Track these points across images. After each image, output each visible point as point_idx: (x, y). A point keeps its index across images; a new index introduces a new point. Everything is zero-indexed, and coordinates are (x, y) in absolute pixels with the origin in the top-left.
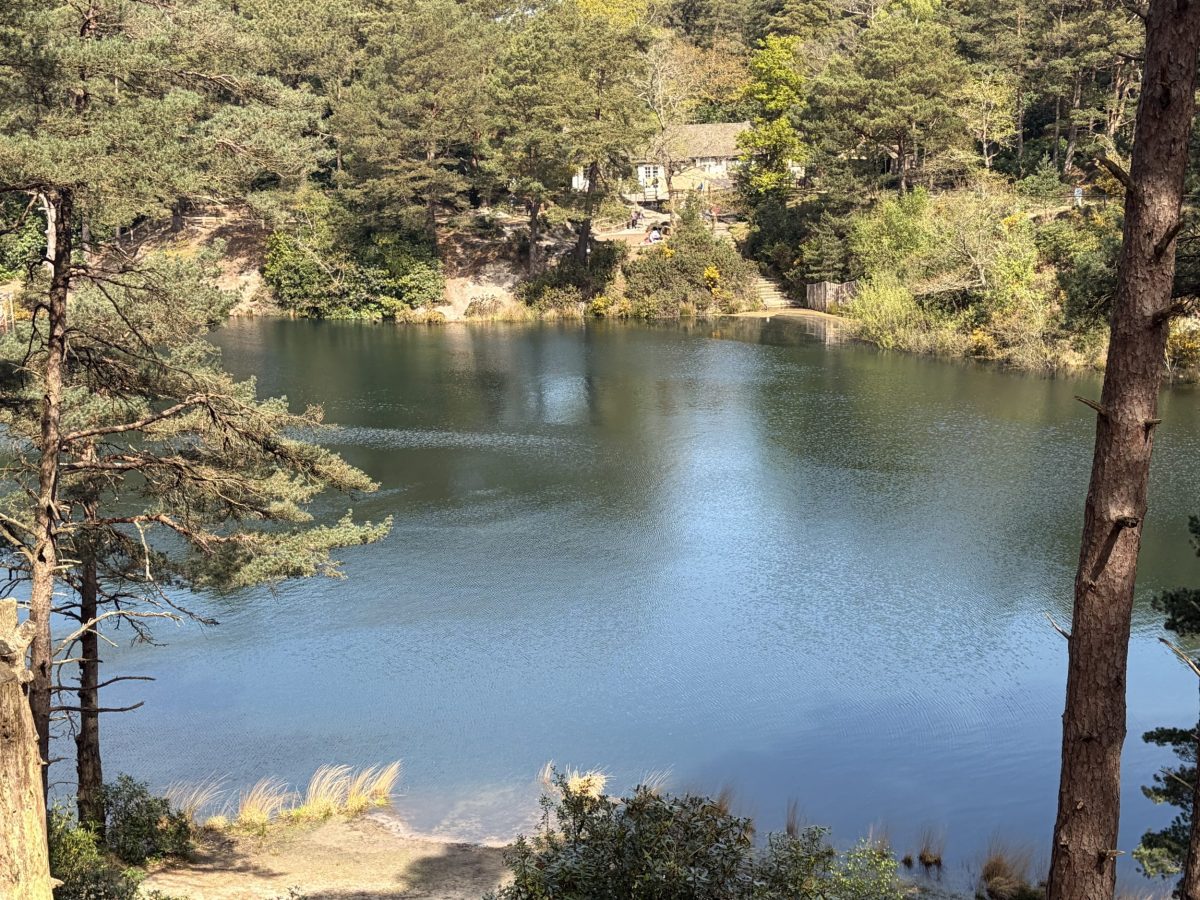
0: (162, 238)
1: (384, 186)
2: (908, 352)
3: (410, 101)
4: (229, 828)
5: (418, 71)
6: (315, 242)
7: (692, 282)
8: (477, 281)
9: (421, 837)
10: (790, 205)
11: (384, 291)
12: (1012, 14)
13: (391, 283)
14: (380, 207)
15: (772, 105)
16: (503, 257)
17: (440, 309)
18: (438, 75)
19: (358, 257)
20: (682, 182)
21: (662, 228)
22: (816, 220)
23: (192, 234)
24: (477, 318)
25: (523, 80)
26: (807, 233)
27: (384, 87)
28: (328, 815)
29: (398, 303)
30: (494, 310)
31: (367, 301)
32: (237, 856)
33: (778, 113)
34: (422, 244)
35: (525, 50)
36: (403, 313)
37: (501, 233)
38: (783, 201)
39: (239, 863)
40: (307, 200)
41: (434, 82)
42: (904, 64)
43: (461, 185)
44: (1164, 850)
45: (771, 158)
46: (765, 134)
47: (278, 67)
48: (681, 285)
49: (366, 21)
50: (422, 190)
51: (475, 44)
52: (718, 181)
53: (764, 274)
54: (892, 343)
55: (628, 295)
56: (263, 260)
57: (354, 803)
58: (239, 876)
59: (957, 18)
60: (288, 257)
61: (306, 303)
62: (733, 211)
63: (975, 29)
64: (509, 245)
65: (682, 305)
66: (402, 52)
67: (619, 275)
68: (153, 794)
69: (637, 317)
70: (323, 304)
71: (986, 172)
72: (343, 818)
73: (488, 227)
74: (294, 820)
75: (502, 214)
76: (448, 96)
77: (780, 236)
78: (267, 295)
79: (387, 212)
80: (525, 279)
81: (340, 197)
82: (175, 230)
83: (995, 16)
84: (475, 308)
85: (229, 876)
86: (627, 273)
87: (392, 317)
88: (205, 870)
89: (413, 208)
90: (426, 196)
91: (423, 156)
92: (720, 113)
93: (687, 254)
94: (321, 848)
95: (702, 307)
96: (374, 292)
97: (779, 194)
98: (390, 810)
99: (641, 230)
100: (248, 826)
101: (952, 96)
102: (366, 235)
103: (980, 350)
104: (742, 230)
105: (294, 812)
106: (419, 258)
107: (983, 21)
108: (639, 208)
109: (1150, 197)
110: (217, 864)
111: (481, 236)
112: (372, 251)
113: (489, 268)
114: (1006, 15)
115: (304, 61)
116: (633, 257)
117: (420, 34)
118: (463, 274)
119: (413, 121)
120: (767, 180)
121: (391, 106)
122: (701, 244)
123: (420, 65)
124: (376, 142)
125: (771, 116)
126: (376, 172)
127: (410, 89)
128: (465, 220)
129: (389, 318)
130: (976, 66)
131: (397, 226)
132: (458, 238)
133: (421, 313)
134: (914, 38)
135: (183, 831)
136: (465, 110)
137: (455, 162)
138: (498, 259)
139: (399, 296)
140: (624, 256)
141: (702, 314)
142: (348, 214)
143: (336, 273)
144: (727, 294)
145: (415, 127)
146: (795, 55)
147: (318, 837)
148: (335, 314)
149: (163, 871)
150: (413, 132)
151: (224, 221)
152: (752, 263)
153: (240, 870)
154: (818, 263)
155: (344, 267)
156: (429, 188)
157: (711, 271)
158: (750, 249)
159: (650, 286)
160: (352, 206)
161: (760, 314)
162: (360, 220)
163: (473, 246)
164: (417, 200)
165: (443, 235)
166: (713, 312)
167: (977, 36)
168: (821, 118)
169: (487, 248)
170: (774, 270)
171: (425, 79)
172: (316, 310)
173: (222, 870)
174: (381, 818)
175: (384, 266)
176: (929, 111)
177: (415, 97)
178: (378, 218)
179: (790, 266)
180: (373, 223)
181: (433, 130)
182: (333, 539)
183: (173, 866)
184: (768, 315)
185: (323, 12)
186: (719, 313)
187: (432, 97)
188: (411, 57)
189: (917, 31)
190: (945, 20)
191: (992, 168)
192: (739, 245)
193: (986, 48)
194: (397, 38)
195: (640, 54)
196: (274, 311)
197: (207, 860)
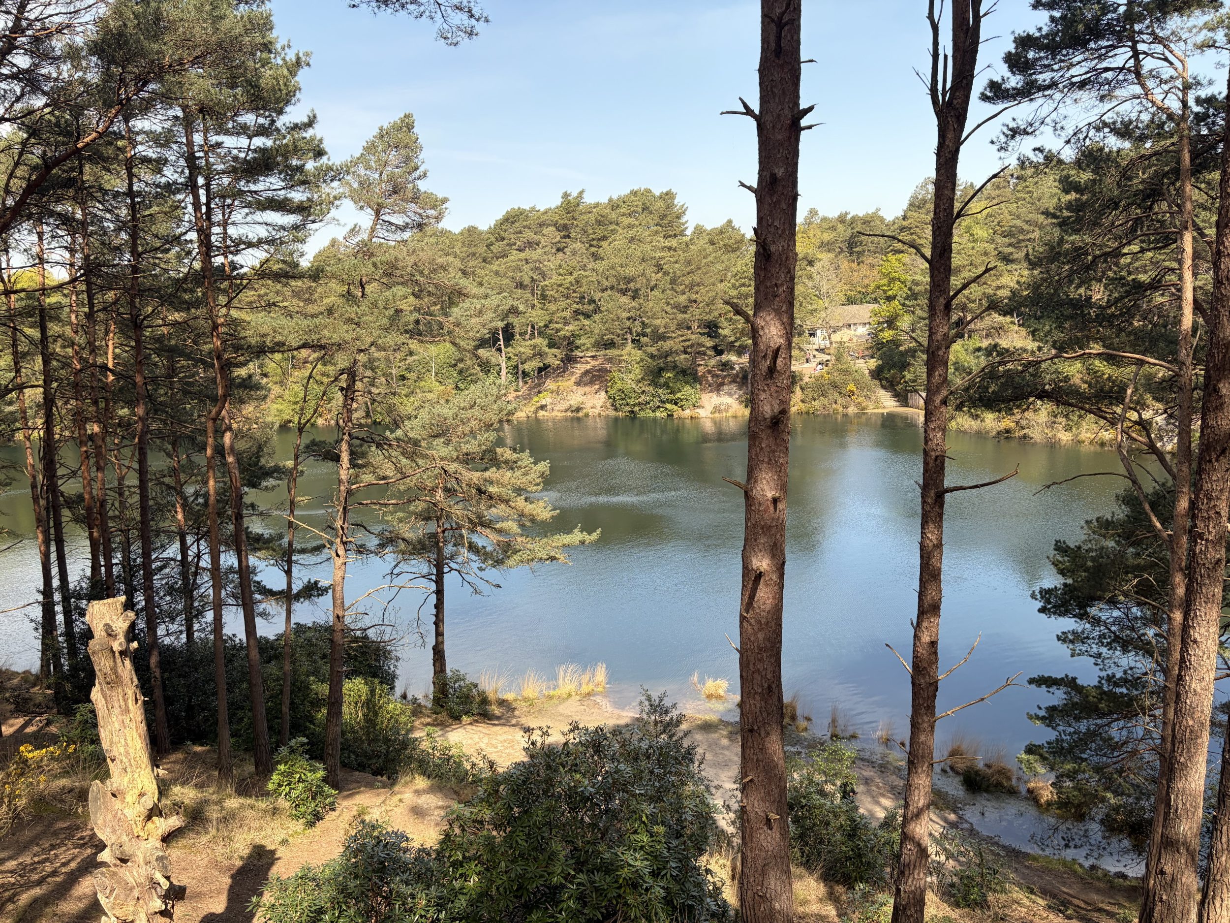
0: (557, 376)
1: (667, 345)
2: (965, 432)
3: (682, 299)
4: (515, 700)
5: (687, 282)
6: (633, 377)
7: (840, 393)
8: (719, 395)
9: (618, 712)
10: (901, 348)
11: (668, 401)
12: (1032, 236)
13: (671, 397)
14: (666, 357)
15: (890, 293)
16: (734, 381)
17: (698, 410)
18: (698, 285)
19: (654, 383)
20: (836, 337)
21: (826, 363)
22: (914, 357)
23: (572, 373)
24: (717, 415)
25: (743, 285)
26: (909, 364)
27: (669, 292)
28: (570, 695)
29: (675, 407)
30: (727, 411)
31: (659, 407)
32: (515, 717)
33: (893, 298)
34: (689, 375)
35: (745, 269)
36: (678, 412)
37: (733, 368)
38: (898, 346)
39: (514, 722)
40: (630, 355)
41: (696, 288)
42: (964, 267)
43: (709, 343)
44: (1037, 757)
45: (891, 322)
46: (885, 309)
47: (615, 284)
48: (833, 394)
49: (663, 258)
50: (688, 347)
51: (719, 267)
52: (860, 337)
53: (883, 387)
54: (955, 427)
55: (803, 401)
56: (607, 387)
57: (585, 689)
58: (512, 729)
59: (1000, 240)
60: (619, 385)
61: (628, 409)
62: (867, 353)
63: (1010, 245)
64: (737, 375)
65: (834, 406)
66: (678, 273)
67: (798, 389)
68: (470, 679)
69: (808, 413)
70: (636, 409)
71: (1016, 328)
72: (578, 698)
73: (726, 366)
74: (550, 698)
75: (733, 358)
76: (703, 294)
77: (894, 366)
78: (608, 405)
79: (669, 359)
80: (745, 393)
81: (645, 352)
82: (564, 372)
83: (1021, 237)
84: (717, 409)
85: (506, 729)
86: (802, 389)
87: (672, 415)
88: (494, 725)
89: (683, 356)
90: (689, 350)
91: (689, 328)
92: (868, 298)
93: (837, 377)
94: (561, 715)
95: (845, 407)
96: (662, 402)
97: (895, 343)
98: (603, 694)
99: (813, 364)
100: (526, 699)
101: (994, 284)
102: (660, 371)
103: (1008, 431)
104: (873, 363)
105: (552, 693)
106: (687, 383)
107: (1014, 240)
108: (816, 353)
109: (762, 328)
110: (502, 721)
111: (722, 370)
112: (662, 380)
113: (726, 388)
114: (1028, 237)
115: (630, 280)
116: (806, 379)
117: (689, 263)
118: (711, 391)
119: (684, 309)
120: (888, 335)
121: (672, 302)
122: (846, 372)
123: (688, 280)
124: (664, 321)
125: (890, 299)
126: (663, 338)
127: (684, 293)
128: (713, 362)
129: (670, 416)
130: (1009, 267)
131: (675, 367)
132: (709, 372)
133: (687, 413)
134: (971, 252)
135: (485, 701)
136: (711, 303)
137: (706, 331)
138: (731, 382)
139: (676, 404)
140: (801, 379)
141: (846, 411)
142: (650, 361)
143: (643, 392)
144: (861, 399)
145: (685, 312)
146: (904, 264)
147: (562, 709)
148: (642, 414)
149: (471, 724)
150: (683, 316)
151: (588, 367)
152: (877, 382)
153: (513, 725)
154: (915, 381)
155: (647, 389)
156: (692, 346)
157: (851, 387)
158: (877, 374)
159: (816, 396)
160: (652, 356)
161: (880, 411)
162: (655, 364)
163: (717, 376)
164: (685, 352)
165: (701, 371)
166: (852, 410)
167: (1010, 250)
168: (916, 299)
169: (725, 377)
170: (890, 385)
171: (691, 287)
172: (633, 412)
173: (504, 725)
174: (598, 699)
175: (668, 387)
176: (980, 293)
177: (685, 297)
178: (664, 363)
179: (899, 383)
180: (662, 365)
181: (695, 313)
182: (565, 542)
183: (477, 721)
184: (885, 411)
185: (639, 254)
186: (856, 411)
187: (694, 297)
188: (684, 275)
189: (973, 248)
190: (992, 241)
191: (1019, 325)
192: (871, 372)
193: (1015, 256)
194: (677, 266)
195: (809, 268)
196: (612, 413)
197: (498, 718)
